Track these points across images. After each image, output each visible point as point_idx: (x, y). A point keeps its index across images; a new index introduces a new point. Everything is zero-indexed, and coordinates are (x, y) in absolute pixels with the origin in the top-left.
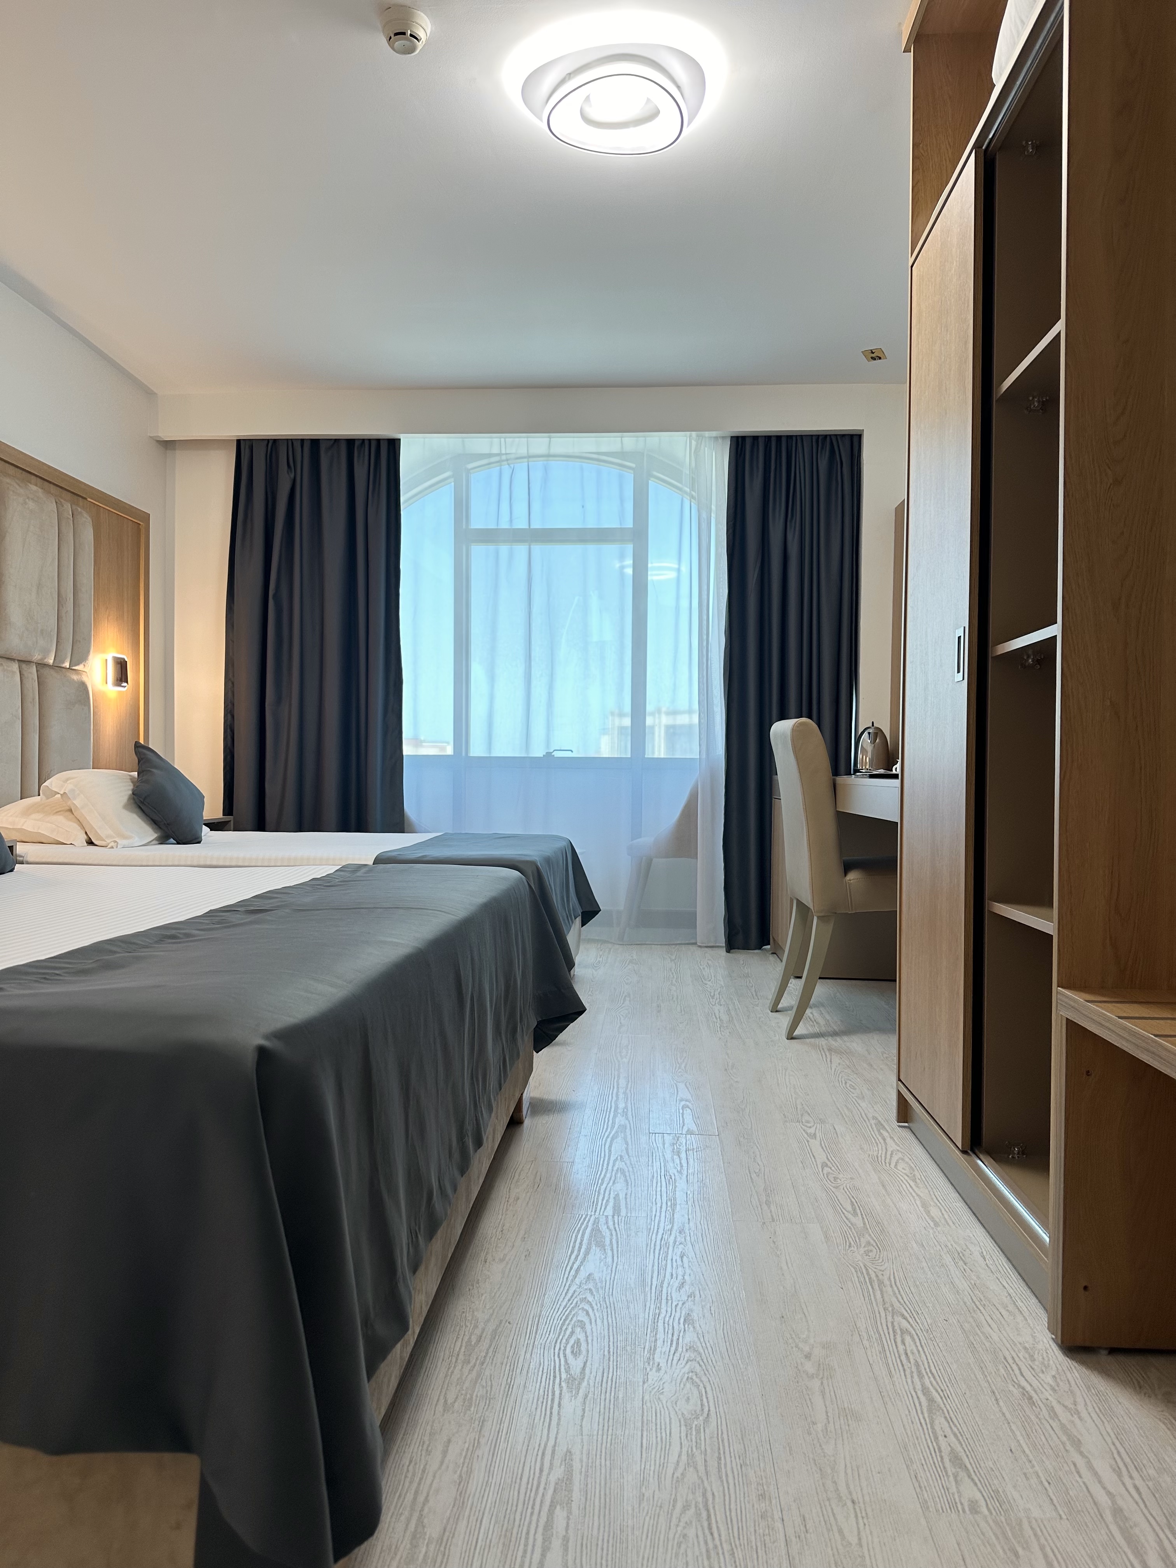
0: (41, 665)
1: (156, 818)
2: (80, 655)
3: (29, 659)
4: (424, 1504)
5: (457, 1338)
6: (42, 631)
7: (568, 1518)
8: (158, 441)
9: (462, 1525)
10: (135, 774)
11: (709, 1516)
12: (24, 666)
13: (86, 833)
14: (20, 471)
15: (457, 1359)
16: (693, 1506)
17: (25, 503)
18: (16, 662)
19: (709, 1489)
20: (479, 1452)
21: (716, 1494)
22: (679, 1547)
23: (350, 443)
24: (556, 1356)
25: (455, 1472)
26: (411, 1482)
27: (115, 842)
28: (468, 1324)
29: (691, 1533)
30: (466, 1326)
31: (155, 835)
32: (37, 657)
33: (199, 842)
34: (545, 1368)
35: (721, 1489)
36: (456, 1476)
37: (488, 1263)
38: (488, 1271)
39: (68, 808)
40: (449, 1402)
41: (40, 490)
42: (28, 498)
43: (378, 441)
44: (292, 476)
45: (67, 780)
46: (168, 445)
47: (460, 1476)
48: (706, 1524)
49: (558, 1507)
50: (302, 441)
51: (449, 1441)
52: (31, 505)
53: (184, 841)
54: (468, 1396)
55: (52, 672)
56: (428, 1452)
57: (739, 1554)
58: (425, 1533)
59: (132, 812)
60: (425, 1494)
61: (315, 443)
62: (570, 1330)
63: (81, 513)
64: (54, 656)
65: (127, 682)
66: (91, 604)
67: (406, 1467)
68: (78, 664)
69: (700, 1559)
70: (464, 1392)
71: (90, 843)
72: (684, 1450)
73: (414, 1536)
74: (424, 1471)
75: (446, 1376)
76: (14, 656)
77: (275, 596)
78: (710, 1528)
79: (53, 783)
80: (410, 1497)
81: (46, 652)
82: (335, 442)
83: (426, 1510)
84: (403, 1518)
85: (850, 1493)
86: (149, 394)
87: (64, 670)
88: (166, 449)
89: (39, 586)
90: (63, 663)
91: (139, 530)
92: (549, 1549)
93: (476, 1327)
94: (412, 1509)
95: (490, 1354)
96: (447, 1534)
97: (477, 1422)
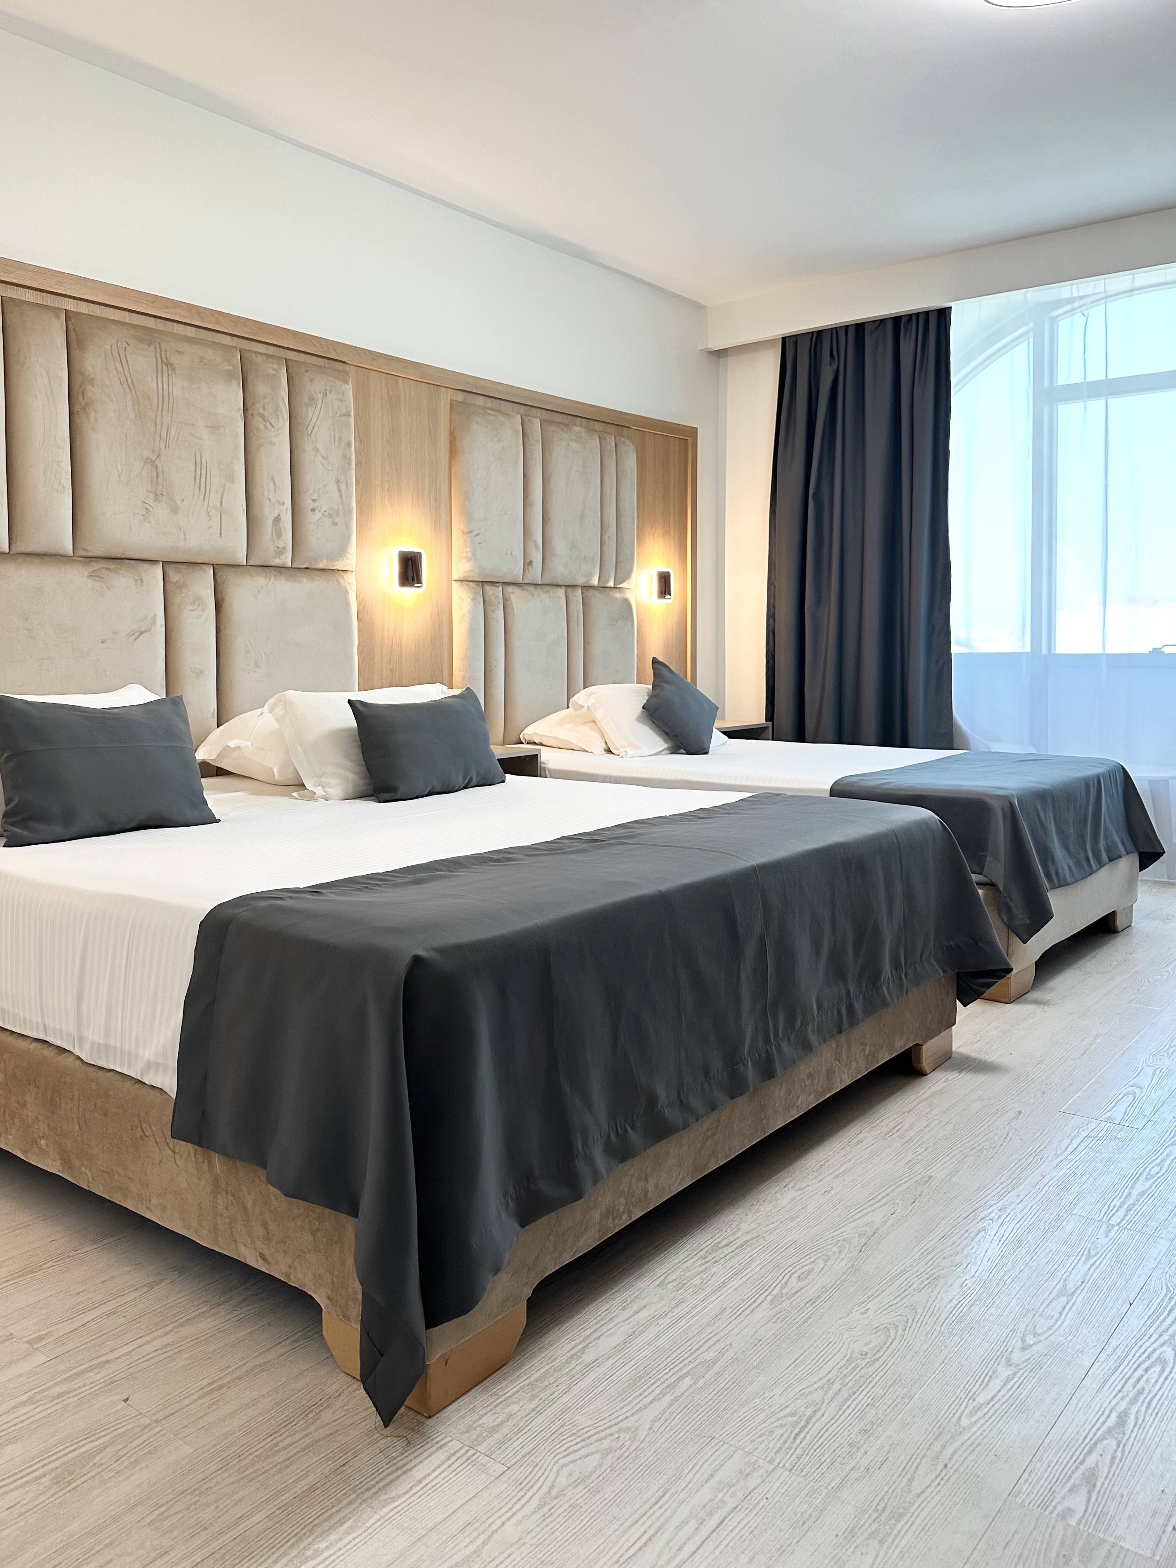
0: (587, 588)
1: (667, 730)
2: (623, 571)
3: (574, 583)
4: (594, 1340)
5: (712, 1238)
6: (585, 558)
7: (691, 1387)
8: (709, 352)
9: (611, 1362)
10: (651, 687)
11: (804, 1427)
12: (570, 590)
13: (606, 743)
14: (566, 416)
15: (698, 1253)
16: (798, 1416)
17: (569, 445)
18: (563, 588)
19: (823, 1409)
20: (660, 1322)
21: (826, 1415)
22: (760, 1436)
23: (897, 322)
24: (782, 1275)
25: (632, 1328)
26: (596, 1323)
27: (626, 751)
28: (729, 1230)
29: (779, 1432)
30: (726, 1231)
31: (666, 746)
32: (581, 581)
33: (706, 753)
34: (765, 1281)
35: (833, 1414)
36: (632, 1331)
37: (786, 1188)
38: (782, 1195)
39: (592, 719)
40: (666, 1281)
41: (583, 430)
42: (571, 440)
43: (927, 313)
44: (835, 367)
45: (591, 694)
46: (721, 354)
47: (634, 1332)
48: (796, 1431)
49: (689, 1377)
50: (846, 327)
51: (645, 1307)
52: (574, 446)
53: (692, 752)
54: (685, 1281)
55: (596, 593)
56: (624, 1309)
57: (805, 1460)
58: (581, 1358)
59: (644, 723)
60: (600, 1334)
61: (860, 327)
62: (813, 1259)
63: (624, 442)
64: (597, 578)
65: (670, 595)
66: (633, 524)
67: (600, 1313)
68: (622, 582)
69: (769, 1450)
70: (683, 1278)
71: (609, 751)
72: (830, 1376)
73: (572, 1357)
74: (611, 1319)
75: (679, 1262)
76: (561, 583)
77: (815, 494)
78: (797, 1435)
79: (581, 697)
80: (588, 1332)
81: (590, 575)
82: (881, 322)
83: (593, 1343)
84: (574, 1343)
85: (951, 1459)
86: (698, 308)
87: (608, 589)
88: (719, 357)
89: (582, 517)
90: (607, 582)
91: (686, 445)
92: (659, 1399)
93: (734, 1234)
94: (584, 1340)
95: (727, 1258)
96: (596, 1363)
97: (676, 1301)
